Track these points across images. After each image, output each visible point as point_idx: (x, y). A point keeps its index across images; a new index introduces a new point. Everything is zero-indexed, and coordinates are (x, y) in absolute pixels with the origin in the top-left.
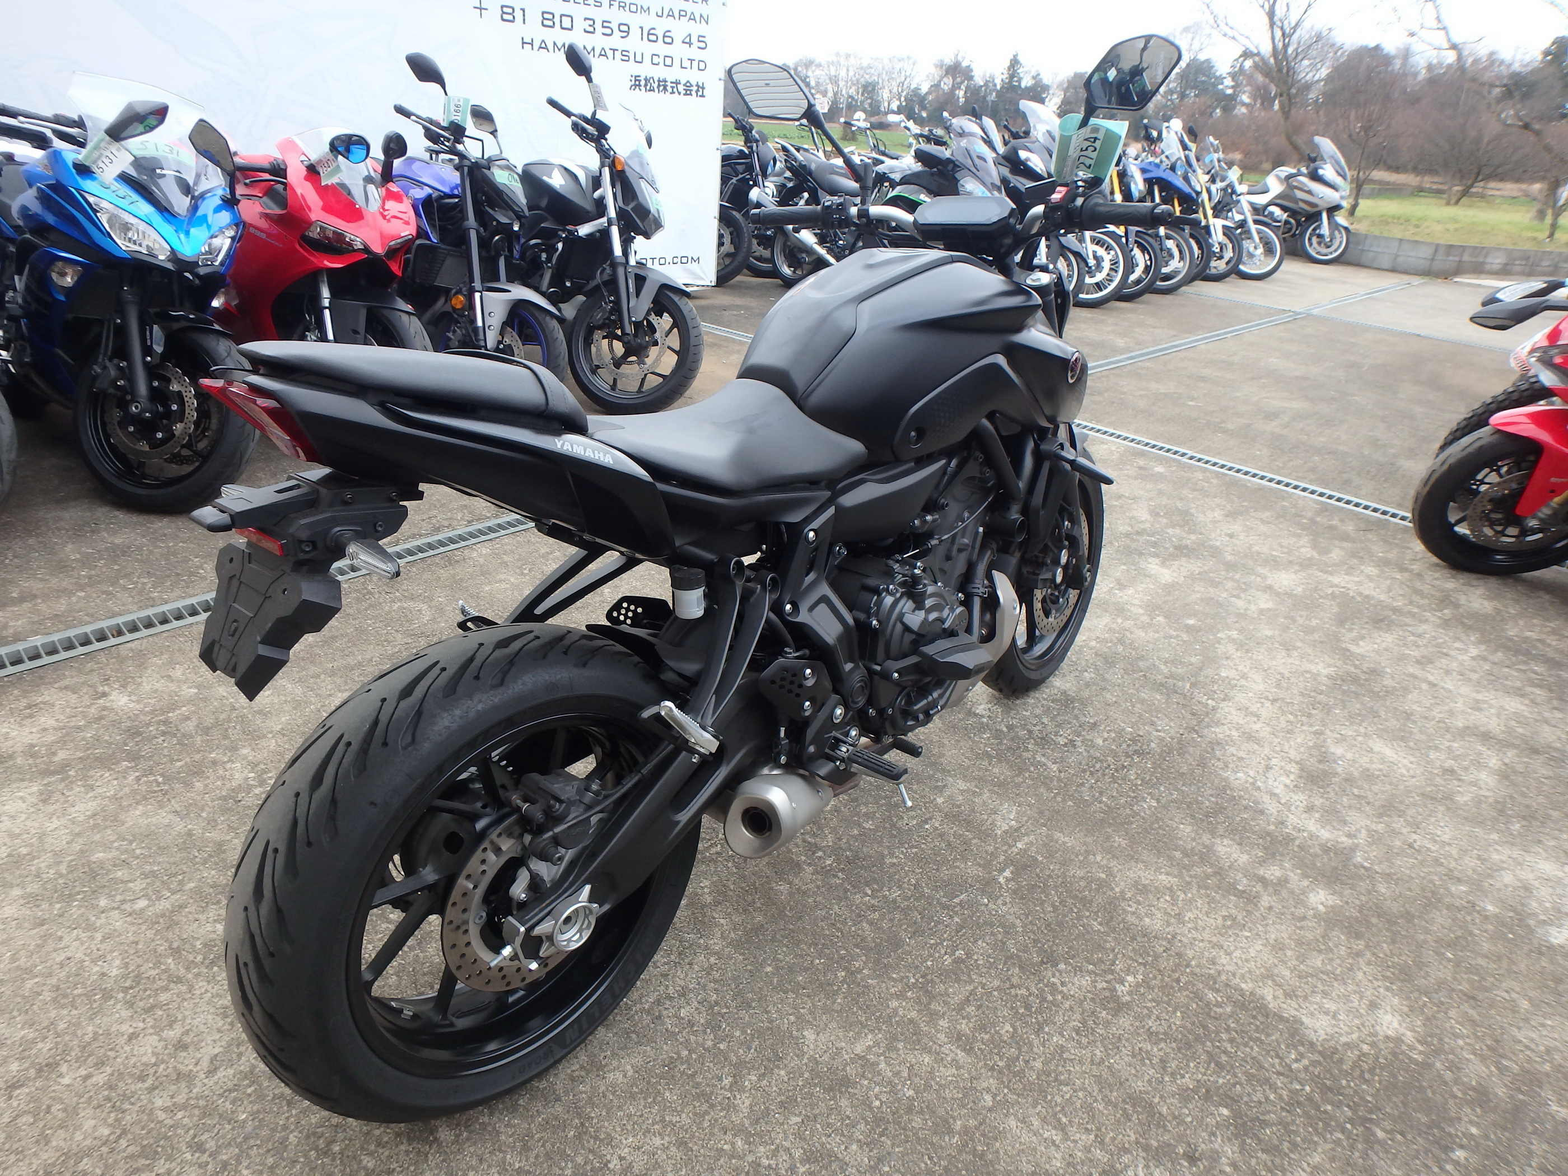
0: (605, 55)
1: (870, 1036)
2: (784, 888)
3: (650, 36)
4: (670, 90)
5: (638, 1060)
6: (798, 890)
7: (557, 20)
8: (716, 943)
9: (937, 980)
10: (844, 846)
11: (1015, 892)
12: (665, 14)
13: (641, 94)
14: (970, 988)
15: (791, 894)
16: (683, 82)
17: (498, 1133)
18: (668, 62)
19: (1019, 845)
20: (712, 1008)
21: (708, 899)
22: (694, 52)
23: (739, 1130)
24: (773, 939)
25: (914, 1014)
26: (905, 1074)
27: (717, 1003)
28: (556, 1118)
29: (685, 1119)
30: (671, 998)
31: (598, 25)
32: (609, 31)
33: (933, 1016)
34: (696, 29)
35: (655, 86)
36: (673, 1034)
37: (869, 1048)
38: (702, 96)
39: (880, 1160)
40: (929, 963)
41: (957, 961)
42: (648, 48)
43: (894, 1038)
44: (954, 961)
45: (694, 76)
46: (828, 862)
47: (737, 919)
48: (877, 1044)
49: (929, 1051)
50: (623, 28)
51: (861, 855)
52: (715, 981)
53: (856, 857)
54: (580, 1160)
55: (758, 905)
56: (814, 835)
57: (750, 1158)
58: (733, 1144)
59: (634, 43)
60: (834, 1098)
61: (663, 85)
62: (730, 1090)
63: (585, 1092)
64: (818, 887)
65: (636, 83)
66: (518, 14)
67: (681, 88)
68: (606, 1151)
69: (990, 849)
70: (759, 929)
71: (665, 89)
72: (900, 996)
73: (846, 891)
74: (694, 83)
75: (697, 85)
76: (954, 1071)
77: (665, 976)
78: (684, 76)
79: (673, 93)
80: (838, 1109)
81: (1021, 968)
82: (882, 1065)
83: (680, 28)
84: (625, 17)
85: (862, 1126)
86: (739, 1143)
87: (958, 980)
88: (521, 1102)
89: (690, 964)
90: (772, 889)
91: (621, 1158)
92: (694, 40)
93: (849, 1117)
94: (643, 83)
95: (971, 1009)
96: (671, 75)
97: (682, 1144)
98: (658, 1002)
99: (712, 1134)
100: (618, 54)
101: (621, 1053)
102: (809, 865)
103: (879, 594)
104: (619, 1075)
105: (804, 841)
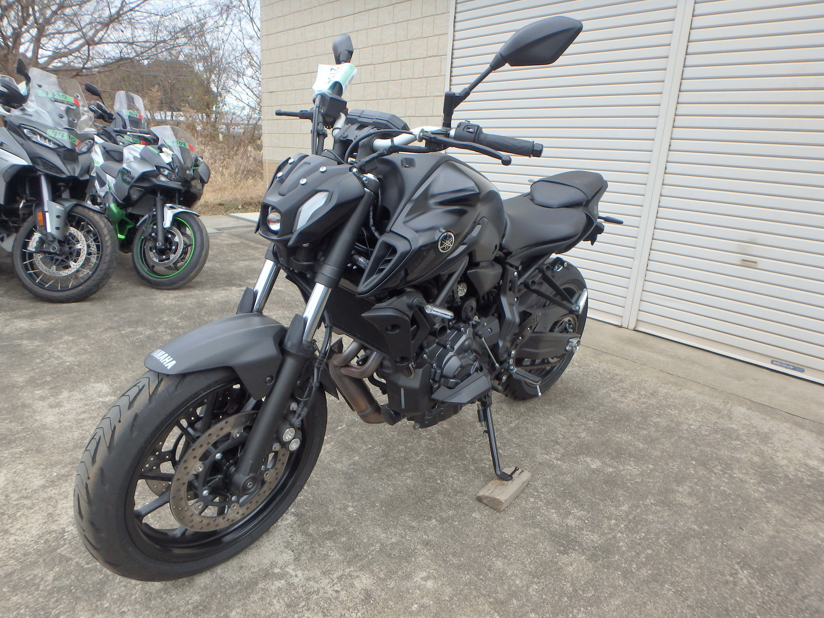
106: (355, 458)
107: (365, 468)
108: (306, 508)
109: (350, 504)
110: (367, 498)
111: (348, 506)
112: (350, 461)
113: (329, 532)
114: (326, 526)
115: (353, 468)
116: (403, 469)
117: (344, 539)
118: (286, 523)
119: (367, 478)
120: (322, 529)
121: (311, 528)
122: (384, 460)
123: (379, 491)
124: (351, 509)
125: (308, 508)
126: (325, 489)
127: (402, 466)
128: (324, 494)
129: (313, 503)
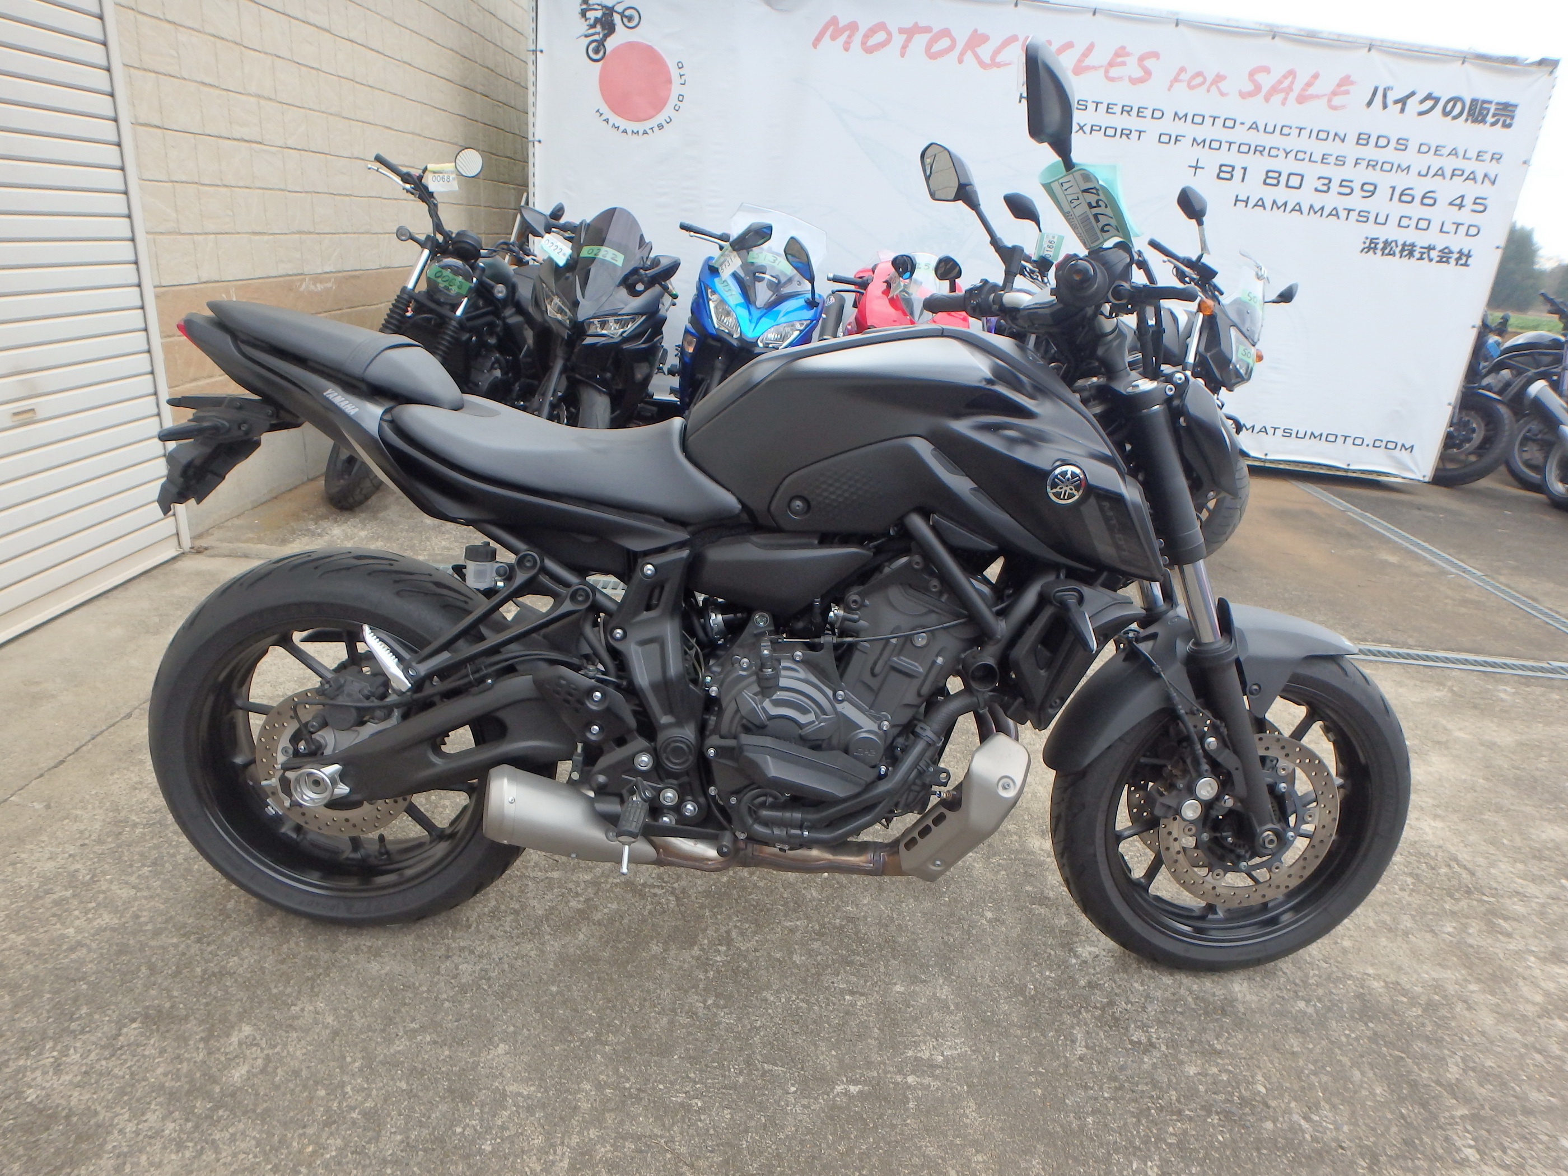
0: (1337, 216)
1: (532, 1088)
2: (656, 948)
3: (1405, 196)
4: (1417, 255)
5: (398, 969)
6: (664, 958)
7: (1283, 179)
8: (554, 946)
9: (645, 1102)
10: (750, 957)
11: (834, 1107)
12: (1432, 172)
13: (1376, 259)
14: (657, 1131)
15: (654, 957)
16: (1439, 247)
17: (288, 942)
18: (1423, 225)
19: (911, 1079)
20: (481, 978)
21: (597, 916)
22: (1465, 216)
23: (369, 1059)
24: (589, 975)
25: (585, 1106)
26: (506, 1134)
27: (489, 979)
28: (317, 960)
29: (360, 1021)
30: (472, 952)
31: (1335, 186)
32: (1347, 191)
33: (597, 1120)
34: (1471, 191)
35: (1398, 250)
36: (438, 973)
37: (520, 1094)
38: (1466, 265)
39: (396, 1162)
40: (661, 1086)
41: (686, 1107)
42: (1397, 209)
43: (544, 1106)
44: (682, 1105)
45: (1457, 243)
46: (718, 959)
47: (592, 942)
48: (529, 1097)
49: (548, 1136)
50: (1366, 187)
51: (752, 973)
52: (511, 966)
53: (746, 972)
54: (289, 990)
55: (620, 946)
56: (742, 934)
57: (345, 1078)
58: (354, 1061)
59: (1380, 204)
60: (443, 1098)
61: (1408, 250)
62: (406, 1033)
63: (349, 960)
64: (680, 968)
65: (1371, 246)
66: (1238, 174)
67: (1434, 254)
68: (305, 999)
69: (875, 1058)
70: (595, 960)
71: (1411, 254)
72: (599, 1086)
73: (695, 986)
74: (1455, 249)
75: (1461, 252)
76: (538, 1169)
77: (492, 937)
78: (1441, 242)
79: (1421, 258)
80: (432, 1105)
81: (726, 1162)
82: (506, 1113)
83: (1447, 190)
84: (1372, 176)
85: (425, 1132)
86: (357, 1064)
87: (658, 1118)
88: (319, 937)
89: (517, 944)
90: (648, 943)
91: (303, 1010)
92: (1468, 201)
93: (429, 1118)
94: (1380, 246)
95: (630, 1145)
96: (1421, 240)
97: (336, 1033)
98: (462, 949)
99: (356, 1045)
100: (1354, 215)
101: (399, 957)
102: (702, 950)
103: (733, 665)
104: (377, 967)
105: (728, 932)
106: (902, 989)
107: (905, 961)
108: (1053, 953)
109: (984, 922)
110: (952, 915)
111: (990, 921)
112: (917, 989)
113: (1041, 905)
114: (1040, 914)
115: (925, 973)
116: (848, 922)
117: (1029, 888)
118: (1093, 949)
119: (919, 943)
120: (1048, 914)
121: (1063, 922)
122: (858, 954)
123: (924, 914)
124: (989, 915)
125: (1049, 950)
126: (1000, 966)
127: (841, 928)
128: (1010, 959)
129: (1036, 955)
